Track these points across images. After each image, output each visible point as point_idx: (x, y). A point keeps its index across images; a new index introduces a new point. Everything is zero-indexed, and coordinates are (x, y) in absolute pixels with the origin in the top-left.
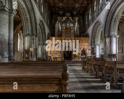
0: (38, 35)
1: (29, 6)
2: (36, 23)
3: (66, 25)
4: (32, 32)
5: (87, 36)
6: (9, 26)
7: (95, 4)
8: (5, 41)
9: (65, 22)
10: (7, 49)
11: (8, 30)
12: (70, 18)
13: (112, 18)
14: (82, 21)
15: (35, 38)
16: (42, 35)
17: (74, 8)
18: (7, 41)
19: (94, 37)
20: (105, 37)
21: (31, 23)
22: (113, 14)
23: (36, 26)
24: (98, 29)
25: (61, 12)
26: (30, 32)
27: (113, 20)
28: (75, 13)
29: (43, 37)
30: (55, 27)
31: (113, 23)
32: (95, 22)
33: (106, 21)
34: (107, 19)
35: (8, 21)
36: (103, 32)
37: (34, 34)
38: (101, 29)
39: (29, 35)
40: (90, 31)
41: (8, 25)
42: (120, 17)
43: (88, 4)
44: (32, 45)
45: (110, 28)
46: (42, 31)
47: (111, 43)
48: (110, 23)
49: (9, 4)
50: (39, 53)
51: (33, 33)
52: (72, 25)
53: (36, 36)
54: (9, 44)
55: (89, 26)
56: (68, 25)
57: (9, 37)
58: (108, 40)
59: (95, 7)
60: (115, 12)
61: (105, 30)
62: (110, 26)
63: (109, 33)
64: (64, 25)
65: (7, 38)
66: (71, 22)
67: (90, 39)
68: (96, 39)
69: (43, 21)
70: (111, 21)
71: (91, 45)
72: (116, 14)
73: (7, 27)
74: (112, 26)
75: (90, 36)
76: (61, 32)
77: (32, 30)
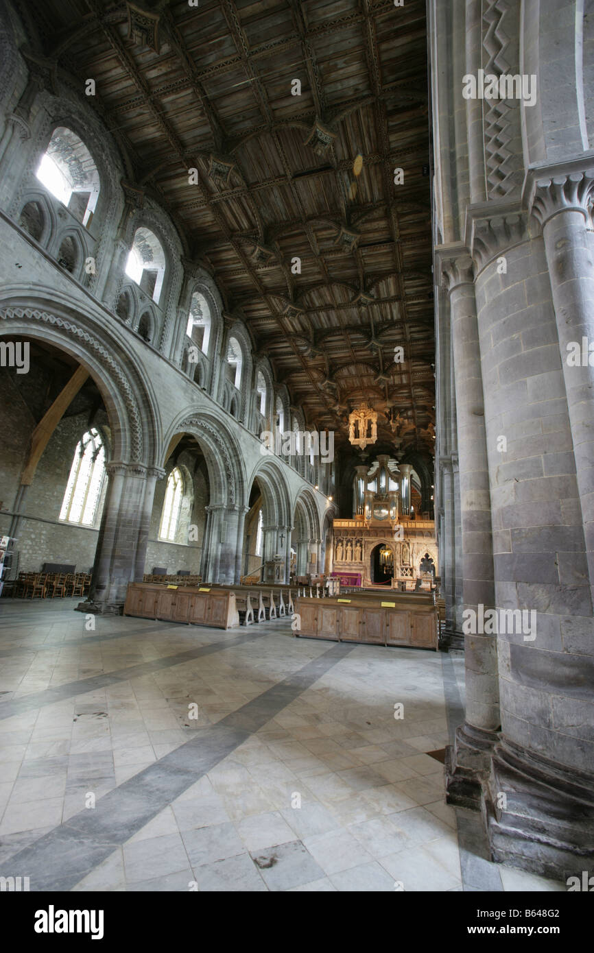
0: (293, 528)
1: (276, 477)
2: (288, 504)
4: (280, 522)
6: (239, 531)
8: (232, 554)
10: (234, 564)
11: (236, 537)
15: (285, 535)
16: (310, 519)
18: (234, 553)
21: (279, 504)
23: (289, 510)
26: (277, 524)
29: (311, 524)
35: (237, 524)
37: (284, 527)
39: (274, 529)
41: (236, 529)
44: (279, 549)
46: (308, 510)
49: (240, 499)
50: (302, 562)
51: (281, 524)
53: (289, 530)
54: (237, 557)
57: (237, 547)
65: (234, 549)
73: (236, 533)
77: (280, 517)
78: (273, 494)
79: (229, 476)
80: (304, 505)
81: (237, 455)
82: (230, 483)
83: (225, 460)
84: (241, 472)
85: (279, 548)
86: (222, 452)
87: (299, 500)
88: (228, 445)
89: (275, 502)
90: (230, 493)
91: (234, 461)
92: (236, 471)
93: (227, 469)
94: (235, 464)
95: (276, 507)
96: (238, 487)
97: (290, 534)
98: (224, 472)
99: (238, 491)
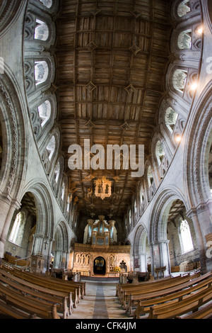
0: (54, 239)
3: (99, 230)
4: (46, 234)
5: (128, 243)
7: (135, 205)
9: (97, 226)
12: (105, 221)
13: (158, 220)
14: (120, 226)
15: (48, 242)
16: (64, 240)
17: (109, 210)
19: (137, 245)
20: (152, 245)
21: (47, 222)
22: (159, 215)
24: (142, 235)
25: (93, 214)
26: (43, 234)
27: (160, 222)
28: (111, 215)
29: (64, 242)
30: (84, 232)
31: (159, 226)
32: (137, 226)
33: (151, 225)
34: (151, 221)
36: (149, 239)
37: (48, 237)
38: (145, 235)
39: (41, 237)
40: (131, 237)
42: (167, 218)
43: (127, 205)
45: (157, 232)
47: (160, 251)
48: (157, 226)
52: (107, 230)
53: (51, 240)
55: (129, 231)
56: (101, 229)
58: (156, 248)
59: (136, 209)
60: (160, 212)
61: (150, 236)
62: (157, 230)
63: (157, 239)
64: (95, 230)
66: (105, 226)
67: (132, 248)
68: (140, 247)
69: (66, 222)
70: (157, 223)
71: (134, 255)
72: (162, 214)
74: (159, 230)
75: (132, 244)
76: (91, 238)
77: (46, 231)
78: (44, 214)
79: (12, 169)
80: (61, 231)
81: (23, 156)
82: (11, 176)
83: (14, 153)
84: (22, 171)
85: (44, 249)
86: (14, 146)
87: (58, 226)
88: (20, 143)
89: (44, 220)
90: (8, 184)
91: (20, 160)
92: (19, 168)
93: (13, 163)
94: (20, 162)
95: (44, 223)
96: (16, 182)
97: (52, 242)
98: (10, 165)
99: (15, 186)
